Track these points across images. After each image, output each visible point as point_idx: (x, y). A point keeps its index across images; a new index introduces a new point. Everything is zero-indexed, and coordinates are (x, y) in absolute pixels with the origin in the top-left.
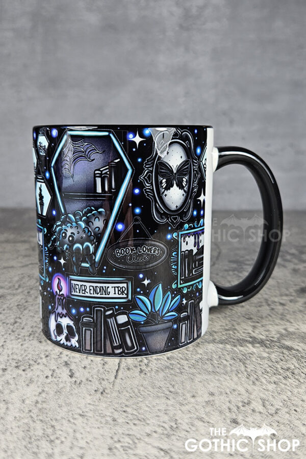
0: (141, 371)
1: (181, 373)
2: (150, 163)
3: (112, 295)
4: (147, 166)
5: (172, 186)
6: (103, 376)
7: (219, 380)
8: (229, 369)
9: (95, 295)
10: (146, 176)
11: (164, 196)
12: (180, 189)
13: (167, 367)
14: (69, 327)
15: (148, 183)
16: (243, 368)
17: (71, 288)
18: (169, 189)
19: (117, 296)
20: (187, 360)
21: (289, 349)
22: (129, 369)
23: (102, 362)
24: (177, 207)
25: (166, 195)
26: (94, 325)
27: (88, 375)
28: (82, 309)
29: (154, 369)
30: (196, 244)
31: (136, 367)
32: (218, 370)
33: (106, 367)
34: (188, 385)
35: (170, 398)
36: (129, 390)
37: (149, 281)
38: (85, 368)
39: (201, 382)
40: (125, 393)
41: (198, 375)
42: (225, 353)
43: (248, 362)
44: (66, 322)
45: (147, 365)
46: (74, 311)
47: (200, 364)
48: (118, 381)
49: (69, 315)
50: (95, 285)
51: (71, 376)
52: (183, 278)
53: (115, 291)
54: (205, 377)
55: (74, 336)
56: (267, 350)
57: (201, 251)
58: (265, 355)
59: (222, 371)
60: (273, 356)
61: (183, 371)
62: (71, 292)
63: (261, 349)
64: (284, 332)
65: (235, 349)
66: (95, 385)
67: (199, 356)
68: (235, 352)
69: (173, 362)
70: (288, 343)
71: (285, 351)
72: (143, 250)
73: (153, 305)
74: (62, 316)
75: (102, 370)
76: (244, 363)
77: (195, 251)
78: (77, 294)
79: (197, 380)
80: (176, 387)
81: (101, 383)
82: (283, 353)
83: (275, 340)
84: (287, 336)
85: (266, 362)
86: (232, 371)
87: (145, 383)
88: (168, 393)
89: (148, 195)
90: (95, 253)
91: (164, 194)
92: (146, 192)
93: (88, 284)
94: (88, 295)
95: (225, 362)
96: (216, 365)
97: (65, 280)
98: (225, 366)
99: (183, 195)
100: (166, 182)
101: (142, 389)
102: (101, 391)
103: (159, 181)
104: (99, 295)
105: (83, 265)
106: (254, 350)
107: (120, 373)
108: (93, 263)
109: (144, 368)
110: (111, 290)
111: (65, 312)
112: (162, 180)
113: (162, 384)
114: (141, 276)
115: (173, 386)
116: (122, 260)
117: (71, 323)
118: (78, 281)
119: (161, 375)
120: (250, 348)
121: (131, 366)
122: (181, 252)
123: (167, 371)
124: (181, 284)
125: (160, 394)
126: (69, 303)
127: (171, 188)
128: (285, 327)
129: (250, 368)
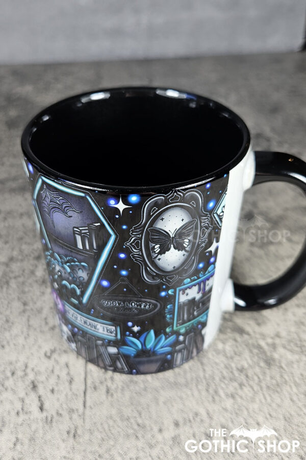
2: (138, 230)
4: (134, 233)
5: (168, 250)
10: (133, 242)
11: (156, 260)
12: (179, 251)
15: (136, 249)
18: (164, 253)
19: (106, 333)
24: (174, 267)
25: (159, 259)
30: (201, 290)
37: (139, 328)
52: (181, 321)
53: (104, 329)
72: (132, 305)
73: (144, 344)
77: (199, 296)
89: (136, 260)
91: (158, 258)
92: (134, 257)
99: (184, 255)
100: (160, 247)
103: (151, 247)
104: (89, 327)
108: (81, 303)
110: (100, 328)
112: (154, 246)
116: (109, 309)
122: (179, 303)
124: (177, 326)
127: (167, 252)
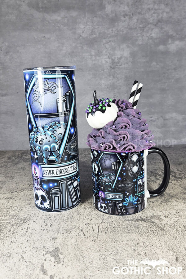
0: (106, 233)
1: (118, 233)
3: (118, 198)
6: (94, 235)
7: (130, 235)
8: (133, 231)
9: (113, 198)
13: (114, 231)
14: (104, 207)
16: (138, 231)
17: (105, 195)
19: (119, 198)
20: (120, 228)
21: (153, 222)
22: (101, 232)
23: (93, 230)
26: (113, 206)
27: (89, 235)
28: (109, 202)
29: (110, 232)
30: (142, 181)
31: (104, 231)
32: (130, 232)
33: (94, 231)
34: (120, 237)
35: (115, 242)
36: (102, 240)
37: (128, 194)
38: (88, 232)
39: (124, 236)
40: (101, 241)
41: (123, 234)
42: (132, 225)
43: (139, 228)
44: (103, 205)
45: (107, 230)
46: (106, 202)
47: (124, 229)
48: (99, 237)
49: (104, 203)
50: (112, 195)
51: (84, 235)
53: (118, 197)
54: (125, 234)
55: (106, 209)
56: (146, 223)
57: (144, 183)
58: (145, 225)
59: (131, 232)
60: (148, 226)
61: (119, 232)
62: (105, 196)
63: (144, 223)
64: (152, 215)
65: (135, 223)
66: (92, 238)
67: (124, 226)
68: (135, 224)
69: (115, 229)
70: (153, 220)
71: (152, 224)
72: (126, 185)
73: (130, 200)
74: (102, 203)
75: (93, 233)
76: (138, 229)
77: (142, 183)
78: (107, 197)
79: (123, 236)
80: (117, 238)
81: (93, 238)
82: (151, 224)
83: (149, 219)
84: (153, 217)
85: (145, 228)
86: (134, 232)
87: (107, 237)
88: (114, 240)
90: (112, 186)
93: (110, 195)
94: (111, 198)
95: (132, 228)
96: (129, 230)
97: (103, 193)
98: (132, 230)
101: (106, 239)
102: (94, 240)
103: (130, 165)
104: (114, 198)
105: (109, 189)
106: (142, 223)
107: (99, 233)
108: (112, 189)
109: (106, 231)
110: (117, 196)
111: (103, 202)
113: (112, 237)
114: (126, 192)
115: (116, 238)
116: (120, 188)
117: (105, 206)
118: (107, 194)
119: (112, 234)
120: (140, 223)
121: (102, 231)
123: (114, 232)
124: (138, 194)
125: (112, 241)
126: (104, 200)
128: (152, 213)
129: (140, 230)
